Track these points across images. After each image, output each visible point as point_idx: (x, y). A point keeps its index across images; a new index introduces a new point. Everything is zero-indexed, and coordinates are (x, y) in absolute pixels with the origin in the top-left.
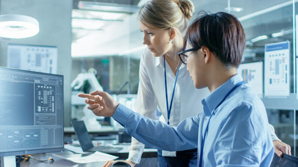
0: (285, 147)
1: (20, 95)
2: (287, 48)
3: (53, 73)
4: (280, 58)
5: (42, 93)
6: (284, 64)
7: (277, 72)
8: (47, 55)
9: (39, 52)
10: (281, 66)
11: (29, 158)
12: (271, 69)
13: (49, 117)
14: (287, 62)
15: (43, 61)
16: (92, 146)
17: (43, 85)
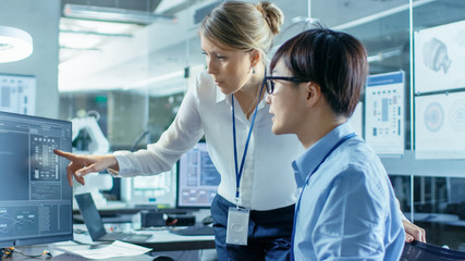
0: (418, 232)
1: (8, 153)
2: (401, 81)
3: (29, 114)
4: (390, 96)
5: (41, 149)
6: (397, 106)
7: (385, 118)
8: (20, 90)
9: (7, 84)
10: (391, 108)
11: (12, 251)
12: (375, 113)
13: (52, 187)
14: (401, 102)
15: (14, 98)
16: (103, 232)
17: (42, 137)
